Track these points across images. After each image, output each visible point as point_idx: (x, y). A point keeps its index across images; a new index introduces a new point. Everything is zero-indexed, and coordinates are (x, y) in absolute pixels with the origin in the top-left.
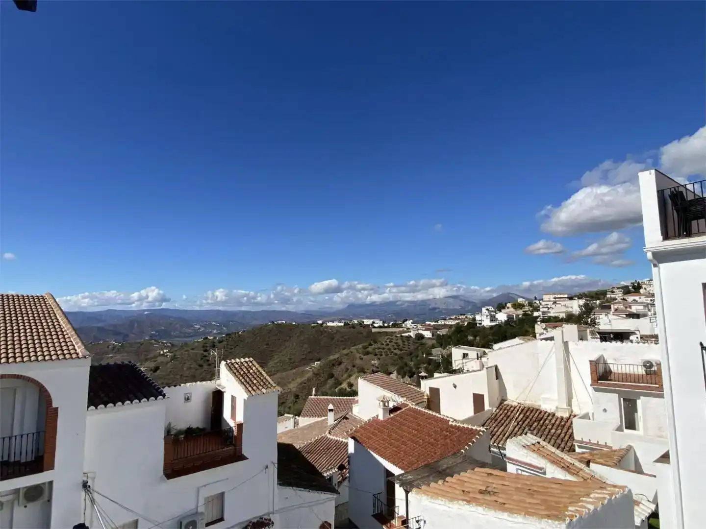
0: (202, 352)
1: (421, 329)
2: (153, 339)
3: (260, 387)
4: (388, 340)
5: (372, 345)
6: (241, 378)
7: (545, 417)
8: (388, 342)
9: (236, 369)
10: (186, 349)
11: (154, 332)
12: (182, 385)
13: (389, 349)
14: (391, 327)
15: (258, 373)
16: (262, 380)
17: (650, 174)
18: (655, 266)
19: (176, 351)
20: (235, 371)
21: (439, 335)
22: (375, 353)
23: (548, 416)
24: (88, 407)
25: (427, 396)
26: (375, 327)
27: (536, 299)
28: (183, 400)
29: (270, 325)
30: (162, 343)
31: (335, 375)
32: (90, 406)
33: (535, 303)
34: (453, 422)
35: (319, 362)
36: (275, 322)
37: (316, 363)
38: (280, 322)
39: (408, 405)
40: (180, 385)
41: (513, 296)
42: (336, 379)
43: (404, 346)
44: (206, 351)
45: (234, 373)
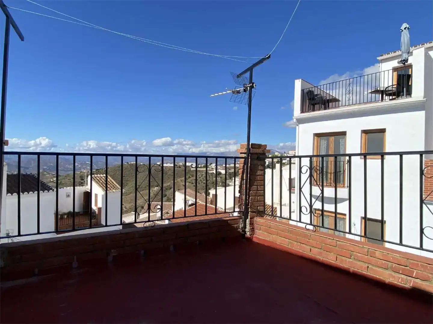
0: (80, 180)
1: (220, 169)
2: (46, 172)
3: (112, 189)
4: (200, 175)
5: (190, 178)
6: (100, 184)
7: (268, 207)
8: (200, 176)
9: (98, 180)
10: (69, 178)
11: (46, 167)
12: (65, 188)
13: (201, 180)
14: (203, 168)
15: (111, 182)
16: (113, 186)
17: (299, 81)
18: (297, 125)
19: (62, 179)
20: (97, 181)
21: (230, 172)
22: (192, 182)
23: (270, 207)
24: (7, 194)
25: (211, 198)
26: (193, 167)
27: (285, 153)
28: (65, 196)
29: (125, 164)
30: (52, 174)
31: (167, 195)
32: (8, 193)
33: (284, 155)
34: (220, 209)
35: (157, 188)
36: (129, 163)
37: (155, 188)
38: (132, 163)
39: (199, 202)
40: (63, 188)
41: (274, 151)
42: (168, 197)
43: (209, 179)
44: (83, 180)
45: (96, 181)
